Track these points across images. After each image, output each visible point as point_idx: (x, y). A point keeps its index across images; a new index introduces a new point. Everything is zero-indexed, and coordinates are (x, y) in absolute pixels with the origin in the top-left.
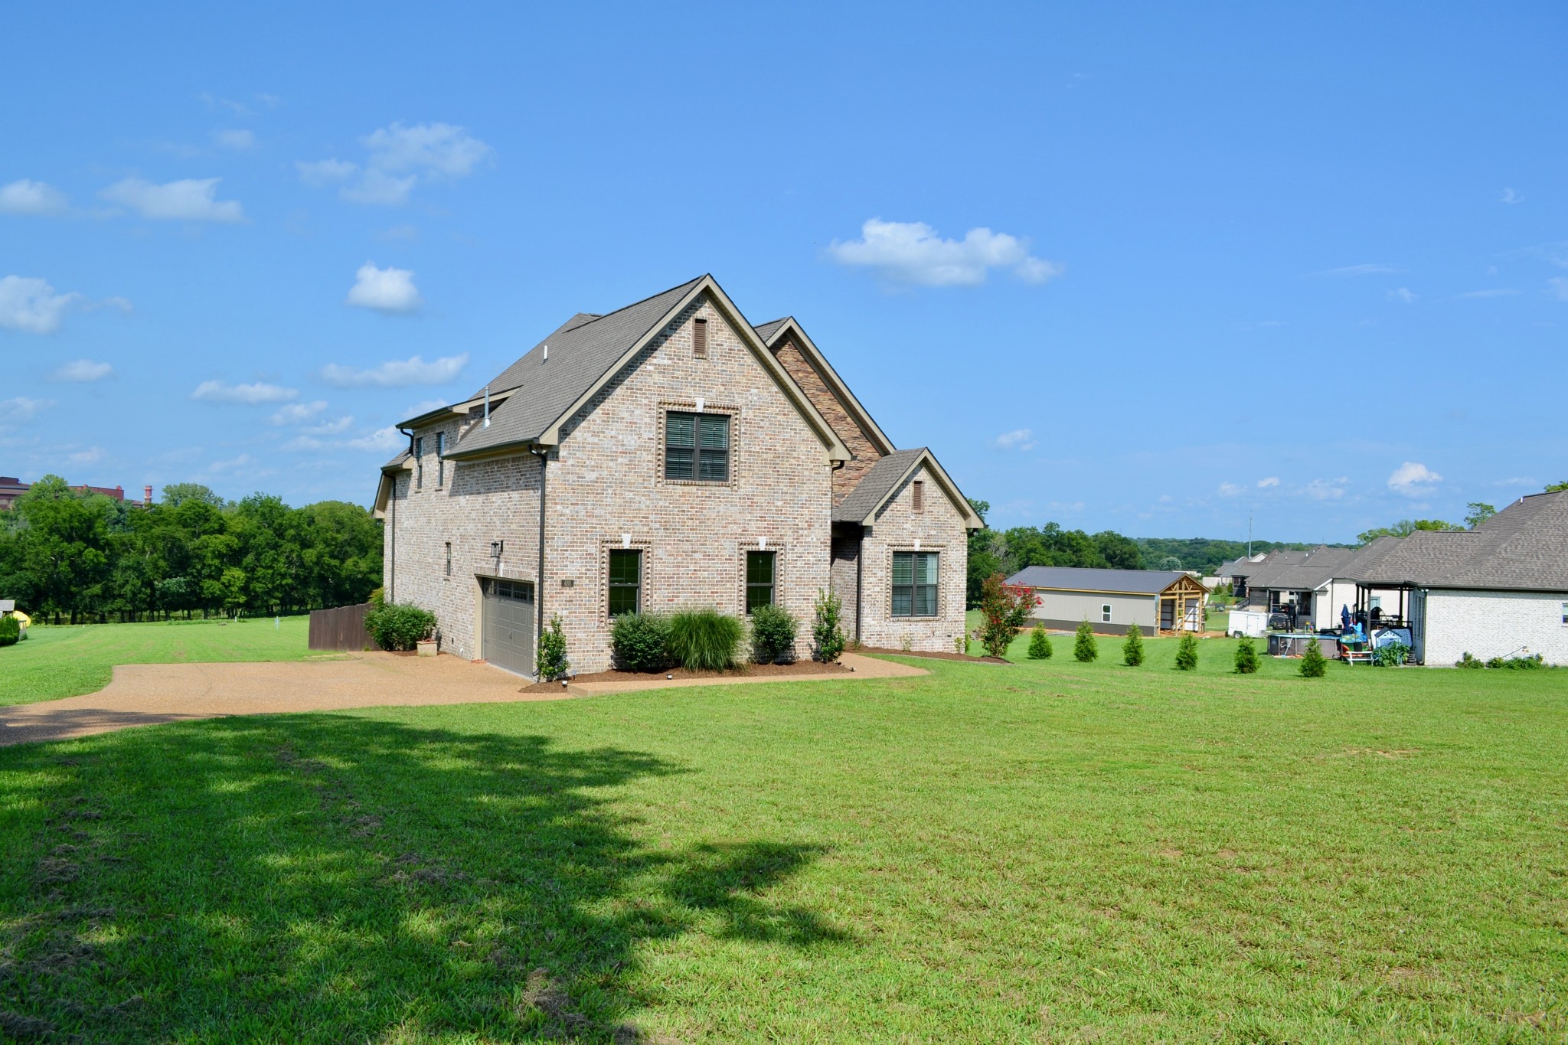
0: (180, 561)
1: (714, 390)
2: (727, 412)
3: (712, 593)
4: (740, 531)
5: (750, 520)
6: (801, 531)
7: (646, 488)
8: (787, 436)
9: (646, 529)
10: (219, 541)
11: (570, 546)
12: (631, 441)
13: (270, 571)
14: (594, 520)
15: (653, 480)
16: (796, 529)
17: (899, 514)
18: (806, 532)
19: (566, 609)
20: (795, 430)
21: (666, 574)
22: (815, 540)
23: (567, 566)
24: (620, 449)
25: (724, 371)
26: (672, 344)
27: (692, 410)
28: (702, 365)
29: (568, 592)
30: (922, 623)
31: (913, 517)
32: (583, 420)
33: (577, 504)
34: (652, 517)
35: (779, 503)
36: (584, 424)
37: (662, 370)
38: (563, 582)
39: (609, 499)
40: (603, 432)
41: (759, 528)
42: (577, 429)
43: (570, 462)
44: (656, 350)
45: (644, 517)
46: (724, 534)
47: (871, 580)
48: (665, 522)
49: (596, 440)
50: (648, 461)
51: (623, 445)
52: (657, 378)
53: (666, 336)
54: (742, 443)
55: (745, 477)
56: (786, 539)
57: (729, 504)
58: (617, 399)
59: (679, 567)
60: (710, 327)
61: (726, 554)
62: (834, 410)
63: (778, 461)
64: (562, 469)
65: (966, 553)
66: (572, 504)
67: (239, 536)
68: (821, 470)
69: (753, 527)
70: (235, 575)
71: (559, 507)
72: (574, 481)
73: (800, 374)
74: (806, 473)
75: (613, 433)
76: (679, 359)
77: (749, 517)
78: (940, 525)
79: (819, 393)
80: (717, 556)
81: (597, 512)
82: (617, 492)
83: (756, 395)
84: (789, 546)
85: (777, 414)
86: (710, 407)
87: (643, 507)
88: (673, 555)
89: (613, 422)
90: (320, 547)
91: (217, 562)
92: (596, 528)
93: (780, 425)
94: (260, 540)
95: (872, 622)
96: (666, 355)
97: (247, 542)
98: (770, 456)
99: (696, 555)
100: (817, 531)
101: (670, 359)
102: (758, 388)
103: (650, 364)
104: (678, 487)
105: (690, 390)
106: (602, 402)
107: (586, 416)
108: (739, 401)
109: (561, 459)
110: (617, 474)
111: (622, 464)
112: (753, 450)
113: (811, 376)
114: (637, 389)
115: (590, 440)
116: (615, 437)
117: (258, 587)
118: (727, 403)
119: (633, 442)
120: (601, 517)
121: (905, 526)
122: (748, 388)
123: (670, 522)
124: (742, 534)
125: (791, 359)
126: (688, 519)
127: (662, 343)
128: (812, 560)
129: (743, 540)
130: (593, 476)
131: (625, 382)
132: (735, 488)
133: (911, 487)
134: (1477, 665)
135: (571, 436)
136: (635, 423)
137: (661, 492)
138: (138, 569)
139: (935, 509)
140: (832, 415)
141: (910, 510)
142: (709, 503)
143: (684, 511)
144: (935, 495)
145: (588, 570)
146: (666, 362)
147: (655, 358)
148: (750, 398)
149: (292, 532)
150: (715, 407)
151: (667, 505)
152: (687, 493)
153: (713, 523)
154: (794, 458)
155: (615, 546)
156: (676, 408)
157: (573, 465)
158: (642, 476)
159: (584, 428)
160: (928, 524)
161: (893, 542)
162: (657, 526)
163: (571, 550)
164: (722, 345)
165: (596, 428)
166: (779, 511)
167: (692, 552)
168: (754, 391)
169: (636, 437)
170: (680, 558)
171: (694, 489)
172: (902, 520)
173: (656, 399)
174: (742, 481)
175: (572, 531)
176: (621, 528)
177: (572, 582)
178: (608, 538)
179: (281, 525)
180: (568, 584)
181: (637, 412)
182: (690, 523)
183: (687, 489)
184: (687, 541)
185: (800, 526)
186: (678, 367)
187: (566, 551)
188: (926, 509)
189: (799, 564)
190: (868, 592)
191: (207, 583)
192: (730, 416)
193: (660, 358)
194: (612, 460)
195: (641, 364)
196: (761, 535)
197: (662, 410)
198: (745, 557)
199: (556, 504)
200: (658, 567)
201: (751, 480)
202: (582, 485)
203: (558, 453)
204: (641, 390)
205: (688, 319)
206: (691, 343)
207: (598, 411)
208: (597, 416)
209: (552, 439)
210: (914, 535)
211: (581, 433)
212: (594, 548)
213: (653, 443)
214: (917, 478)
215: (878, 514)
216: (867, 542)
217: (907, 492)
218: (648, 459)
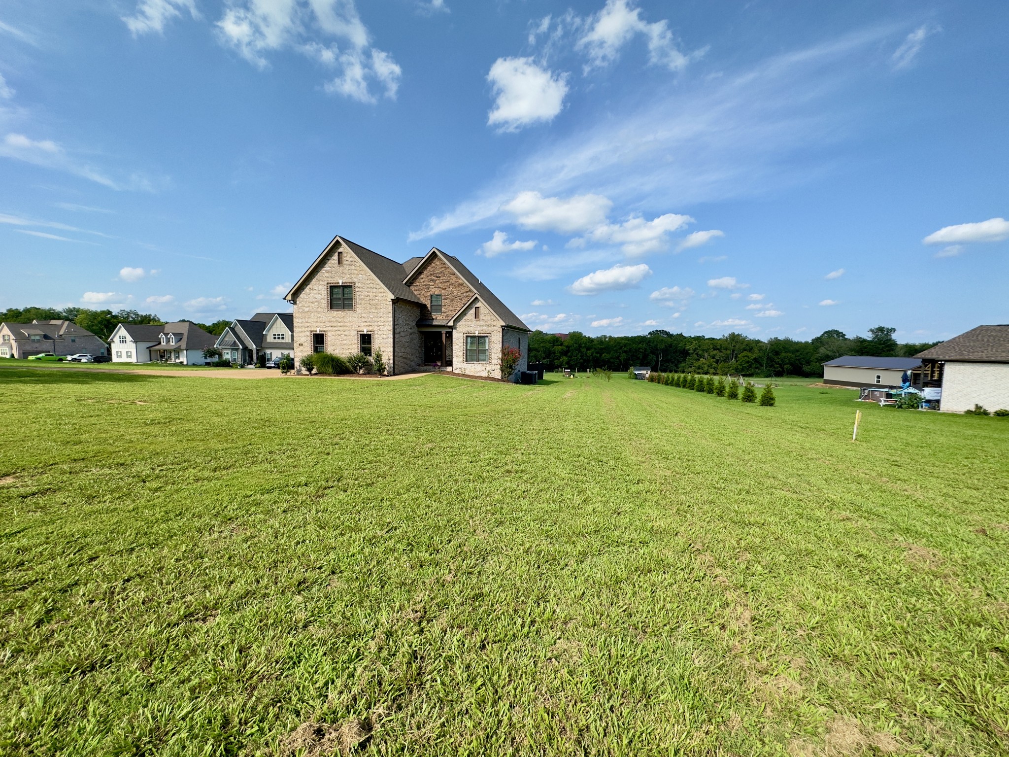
1: (346, 277)
4: (357, 327)
5: (361, 323)
7: (324, 313)
8: (374, 291)
9: (324, 327)
10: (559, 348)
12: (319, 297)
13: (576, 358)
14: (308, 324)
15: (326, 310)
16: (379, 326)
17: (468, 321)
18: (382, 327)
19: (301, 353)
20: (377, 288)
21: (332, 342)
22: (386, 330)
23: (300, 339)
24: (315, 300)
25: (349, 269)
26: (330, 264)
27: (338, 285)
28: (341, 268)
29: (301, 347)
30: (480, 365)
31: (475, 322)
32: (304, 291)
33: (303, 319)
34: (326, 323)
35: (372, 316)
36: (304, 293)
37: (327, 272)
38: (299, 343)
39: (312, 317)
40: (310, 295)
41: (364, 325)
42: (301, 294)
43: (300, 305)
44: (325, 265)
45: (324, 323)
46: (352, 328)
47: (456, 347)
48: (331, 324)
52: (326, 274)
53: (328, 260)
54: (357, 295)
55: (358, 307)
56: (374, 329)
57: (353, 317)
58: (313, 284)
59: (336, 339)
60: (344, 254)
61: (352, 335)
62: (457, 282)
63: (371, 301)
64: (297, 308)
65: (501, 336)
66: (301, 319)
67: (567, 347)
68: (388, 303)
69: (362, 325)
70: (565, 359)
71: (297, 320)
72: (301, 311)
73: (443, 269)
74: (382, 305)
76: (333, 268)
77: (360, 321)
78: (488, 325)
79: (451, 276)
80: (350, 336)
81: (309, 321)
82: (315, 314)
83: (361, 277)
84: (376, 332)
85: (370, 283)
87: (323, 319)
88: (334, 336)
89: (313, 291)
90: (593, 350)
91: (559, 355)
92: (309, 327)
93: (371, 287)
94: (573, 348)
95: (457, 363)
97: (569, 348)
98: (367, 299)
99: (342, 335)
100: (387, 326)
101: (330, 268)
102: (362, 274)
103: (324, 270)
104: (335, 312)
105: (337, 278)
106: (308, 285)
108: (355, 280)
110: (315, 308)
111: (316, 305)
112: (361, 297)
113: (447, 269)
115: (306, 298)
116: (313, 296)
118: (351, 281)
120: (310, 323)
121: (471, 325)
122: (358, 275)
123: (333, 324)
126: (339, 323)
127: (327, 262)
128: (385, 337)
129: (358, 330)
130: (307, 309)
131: (317, 278)
132: (355, 311)
133: (474, 310)
134: (986, 413)
135: (300, 297)
136: (319, 291)
137: (329, 314)
139: (485, 318)
140: (457, 284)
141: (474, 319)
142: (346, 317)
143: (337, 320)
144: (485, 312)
145: (307, 340)
147: (325, 268)
148: (359, 279)
150: (346, 283)
151: (331, 318)
152: (337, 314)
153: (348, 324)
154: (377, 299)
155: (315, 333)
156: (332, 285)
158: (323, 309)
160: (482, 324)
161: (466, 332)
162: (328, 326)
163: (302, 334)
164: (348, 260)
165: (307, 293)
166: (372, 319)
170: (336, 336)
171: (340, 312)
172: (470, 323)
173: (326, 282)
174: (357, 309)
175: (302, 328)
176: (317, 327)
177: (303, 344)
178: (312, 330)
180: (301, 345)
181: (320, 287)
183: (338, 312)
184: (338, 330)
186: (333, 270)
187: (300, 334)
188: (481, 318)
189: (380, 338)
190: (455, 352)
192: (352, 286)
193: (327, 268)
194: (312, 304)
195: (321, 270)
196: (365, 328)
197: (328, 286)
198: (359, 336)
200: (329, 339)
201: (361, 308)
202: (304, 313)
203: (296, 303)
204: (321, 279)
205: (335, 253)
206: (337, 261)
207: (308, 288)
208: (307, 289)
209: (289, 297)
210: (475, 329)
211: (303, 295)
212: (308, 333)
213: (326, 297)
214: (476, 306)
215: (457, 321)
216: (454, 332)
217: (472, 312)
218: (325, 303)
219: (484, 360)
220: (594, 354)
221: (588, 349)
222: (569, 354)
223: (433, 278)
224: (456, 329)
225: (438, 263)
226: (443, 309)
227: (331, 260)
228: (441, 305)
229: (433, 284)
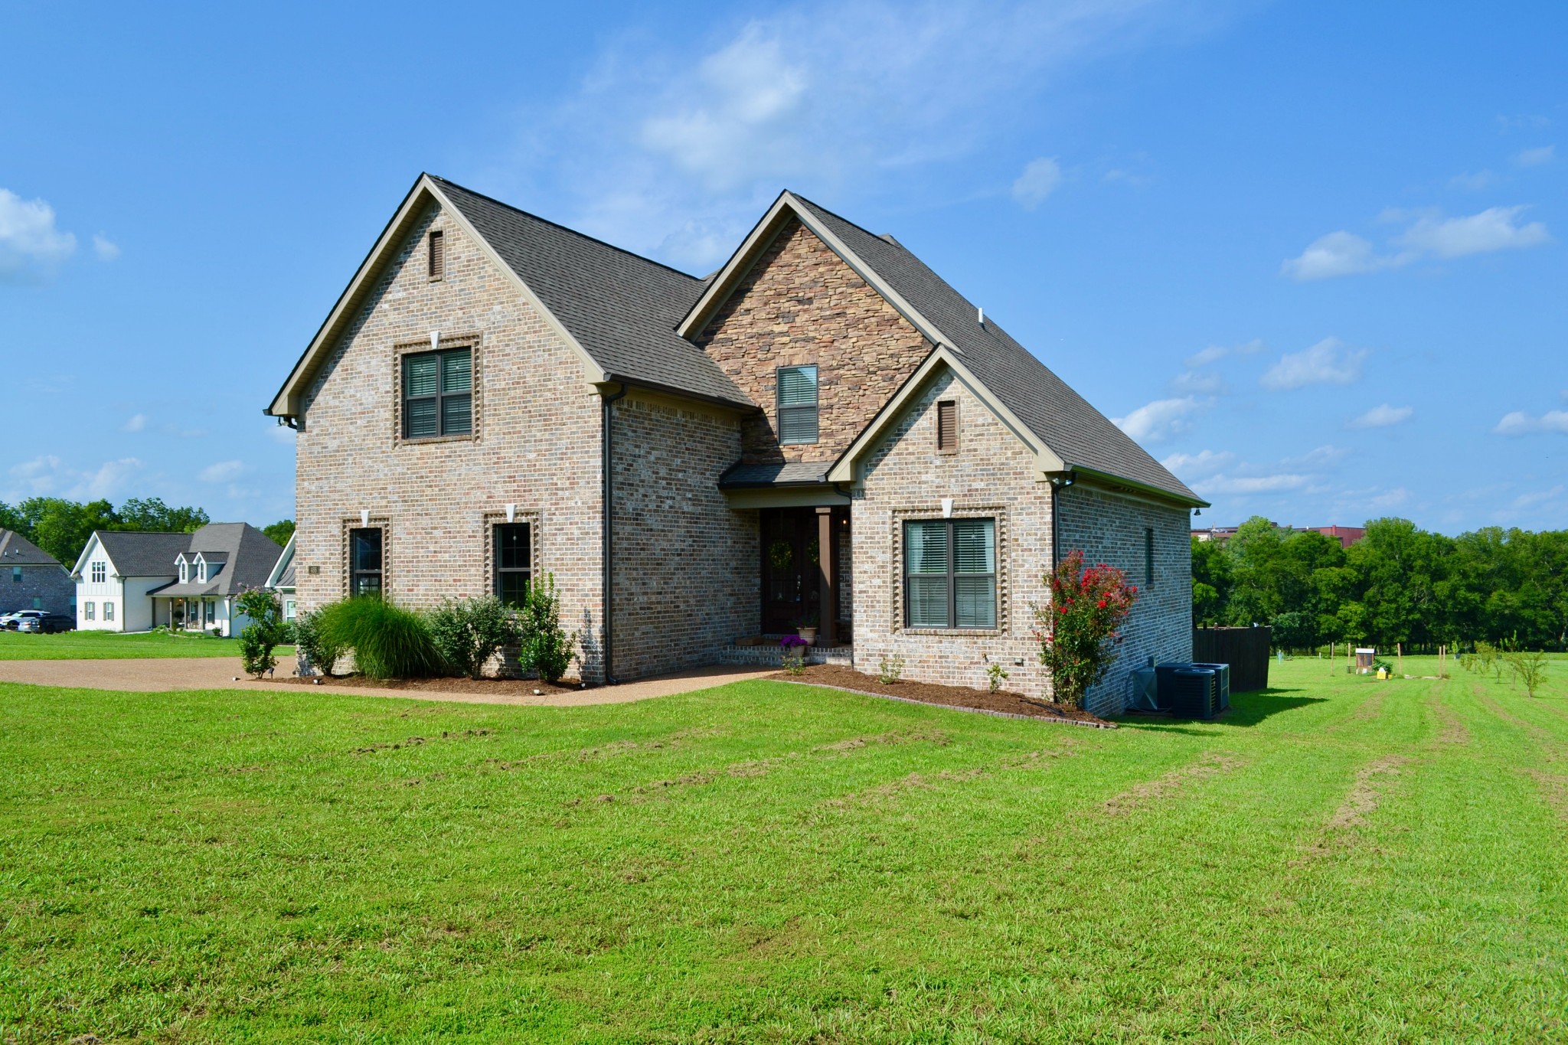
0: (1296, 595)
1: (451, 318)
2: (466, 343)
3: (455, 580)
4: (485, 497)
5: (496, 482)
6: (560, 493)
7: (383, 452)
8: (540, 361)
9: (384, 503)
10: (1334, 574)
11: (315, 528)
12: (368, 398)
13: (1394, 606)
14: (336, 496)
15: (391, 442)
16: (554, 490)
17: (912, 458)
18: (567, 493)
19: (314, 599)
20: (550, 350)
21: (405, 557)
22: (579, 504)
23: (313, 550)
24: (359, 409)
25: (463, 290)
26: (407, 271)
27: (428, 348)
28: (439, 287)
29: (315, 579)
30: (963, 640)
31: (938, 463)
32: (325, 381)
33: (321, 479)
34: (390, 488)
35: (532, 456)
36: (326, 386)
37: (397, 305)
38: (310, 568)
39: (349, 470)
40: (343, 393)
41: (507, 492)
42: (320, 393)
43: (315, 431)
44: (391, 283)
45: (383, 489)
46: (466, 503)
47: (866, 567)
48: (403, 492)
49: (336, 402)
50: (387, 420)
51: (361, 404)
52: (393, 317)
53: (401, 263)
54: (485, 380)
55: (489, 425)
56: (541, 505)
57: (471, 463)
58: (355, 351)
59: (418, 547)
60: (447, 239)
61: (469, 529)
62: (876, 311)
63: (529, 397)
64: (308, 440)
65: (1048, 518)
66: (317, 479)
67: (1359, 568)
68: (587, 401)
69: (499, 491)
70: (1353, 609)
71: (306, 484)
72: (318, 453)
73: (821, 269)
74: (566, 409)
75: (352, 392)
76: (414, 288)
77: (495, 477)
78: (993, 472)
79: (850, 290)
80: (459, 532)
81: (339, 486)
82: (357, 461)
83: (500, 313)
84: (545, 515)
85: (526, 333)
86: (447, 340)
87: (382, 476)
88: (412, 533)
89: (351, 378)
90: (1455, 578)
91: (1332, 596)
92: (337, 504)
93: (530, 347)
94: (1382, 572)
95: (870, 635)
96: (400, 286)
97: (1367, 574)
98: (519, 392)
99: (435, 532)
100: (582, 491)
101: (405, 290)
102: (502, 303)
103: (386, 302)
104: (416, 447)
105: (425, 323)
106: (341, 357)
107: (327, 377)
108: (480, 325)
109: (307, 429)
110: (356, 439)
111: (360, 427)
112: (497, 387)
113: (838, 268)
114: (374, 335)
115: (332, 403)
116: (354, 396)
117: (1380, 622)
118: (466, 331)
119: (370, 399)
120: (342, 491)
121: (924, 478)
122: (489, 306)
123: (407, 492)
124: (487, 502)
125: (805, 250)
126: (427, 486)
127: (397, 273)
128: (577, 533)
129: (488, 510)
130: (336, 444)
131: (363, 329)
132: (478, 441)
133: (932, 412)
135: (315, 402)
136: (372, 376)
137: (399, 456)
138: (1250, 603)
139: (981, 446)
140: (873, 320)
141: (933, 449)
142: (449, 464)
143: (422, 477)
144: (980, 421)
145: (332, 554)
146: (401, 295)
147: (390, 293)
148: (492, 319)
149: (1419, 563)
150: (453, 340)
151: (405, 471)
152: (426, 453)
153: (454, 490)
154: (550, 390)
155: (355, 525)
156: (409, 350)
157: (317, 435)
158: (380, 438)
159: (326, 390)
160: (968, 471)
161: (904, 505)
162: (395, 497)
163: (317, 532)
164: (459, 258)
165: (337, 388)
166: (531, 465)
167: (432, 528)
168: (497, 308)
169: (373, 393)
170: (419, 536)
171: (432, 447)
172: (918, 467)
173: (391, 343)
174: (485, 433)
175: (317, 510)
176: (361, 503)
177: (318, 568)
178: (348, 516)
179: (1409, 555)
180: (314, 570)
181: (374, 362)
182: (428, 491)
183: (425, 448)
184: (426, 514)
185: (559, 486)
186: (413, 297)
187: (313, 532)
188: (964, 446)
189: (559, 538)
190: (862, 587)
191: (1323, 618)
192: (469, 348)
193: (395, 292)
194: (351, 423)
195: (377, 304)
196: (510, 502)
197: (397, 356)
198: (490, 533)
199: (303, 480)
200: (397, 548)
201: (497, 429)
202: (325, 456)
203: (304, 422)
204: (376, 335)
205: (422, 236)
206: (426, 265)
207: (338, 368)
208: (337, 374)
209: (282, 407)
210: (940, 491)
211: (324, 397)
212: (336, 529)
213: (389, 398)
214: (944, 397)
215: (865, 462)
216: (857, 507)
217: (926, 422)
218: (386, 417)
219: (978, 620)
220: (1462, 593)
221: (1438, 575)
222: (1371, 592)
223: (786, 305)
224: (862, 494)
225: (803, 250)
226: (823, 423)
227: (410, 263)
228: (814, 408)
229: (784, 328)
